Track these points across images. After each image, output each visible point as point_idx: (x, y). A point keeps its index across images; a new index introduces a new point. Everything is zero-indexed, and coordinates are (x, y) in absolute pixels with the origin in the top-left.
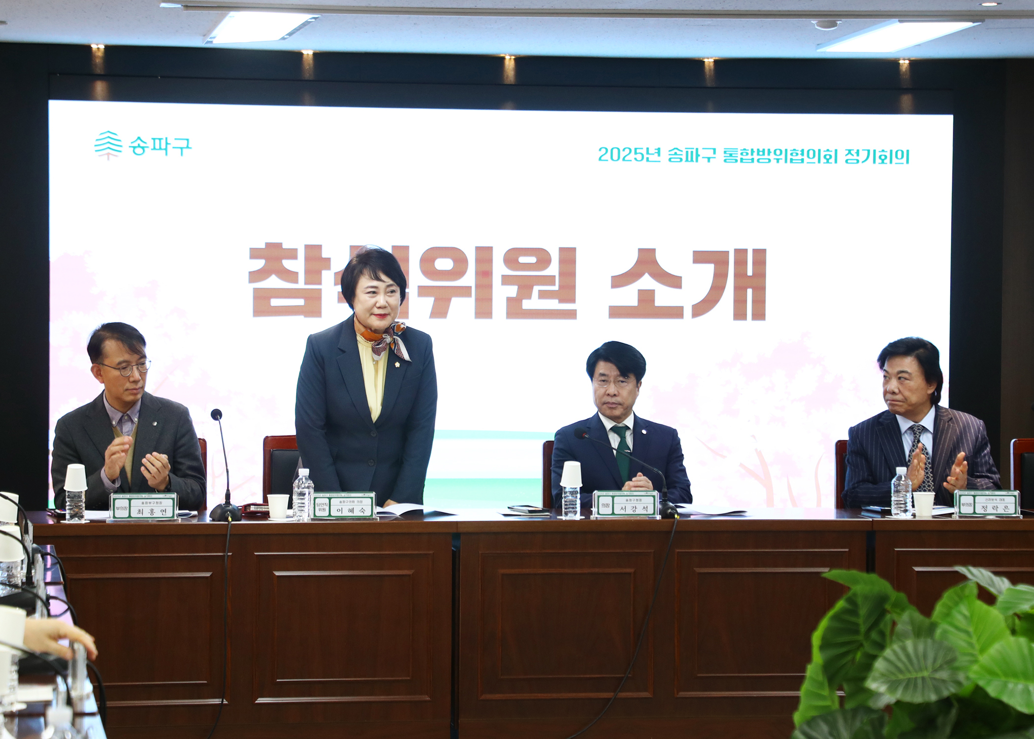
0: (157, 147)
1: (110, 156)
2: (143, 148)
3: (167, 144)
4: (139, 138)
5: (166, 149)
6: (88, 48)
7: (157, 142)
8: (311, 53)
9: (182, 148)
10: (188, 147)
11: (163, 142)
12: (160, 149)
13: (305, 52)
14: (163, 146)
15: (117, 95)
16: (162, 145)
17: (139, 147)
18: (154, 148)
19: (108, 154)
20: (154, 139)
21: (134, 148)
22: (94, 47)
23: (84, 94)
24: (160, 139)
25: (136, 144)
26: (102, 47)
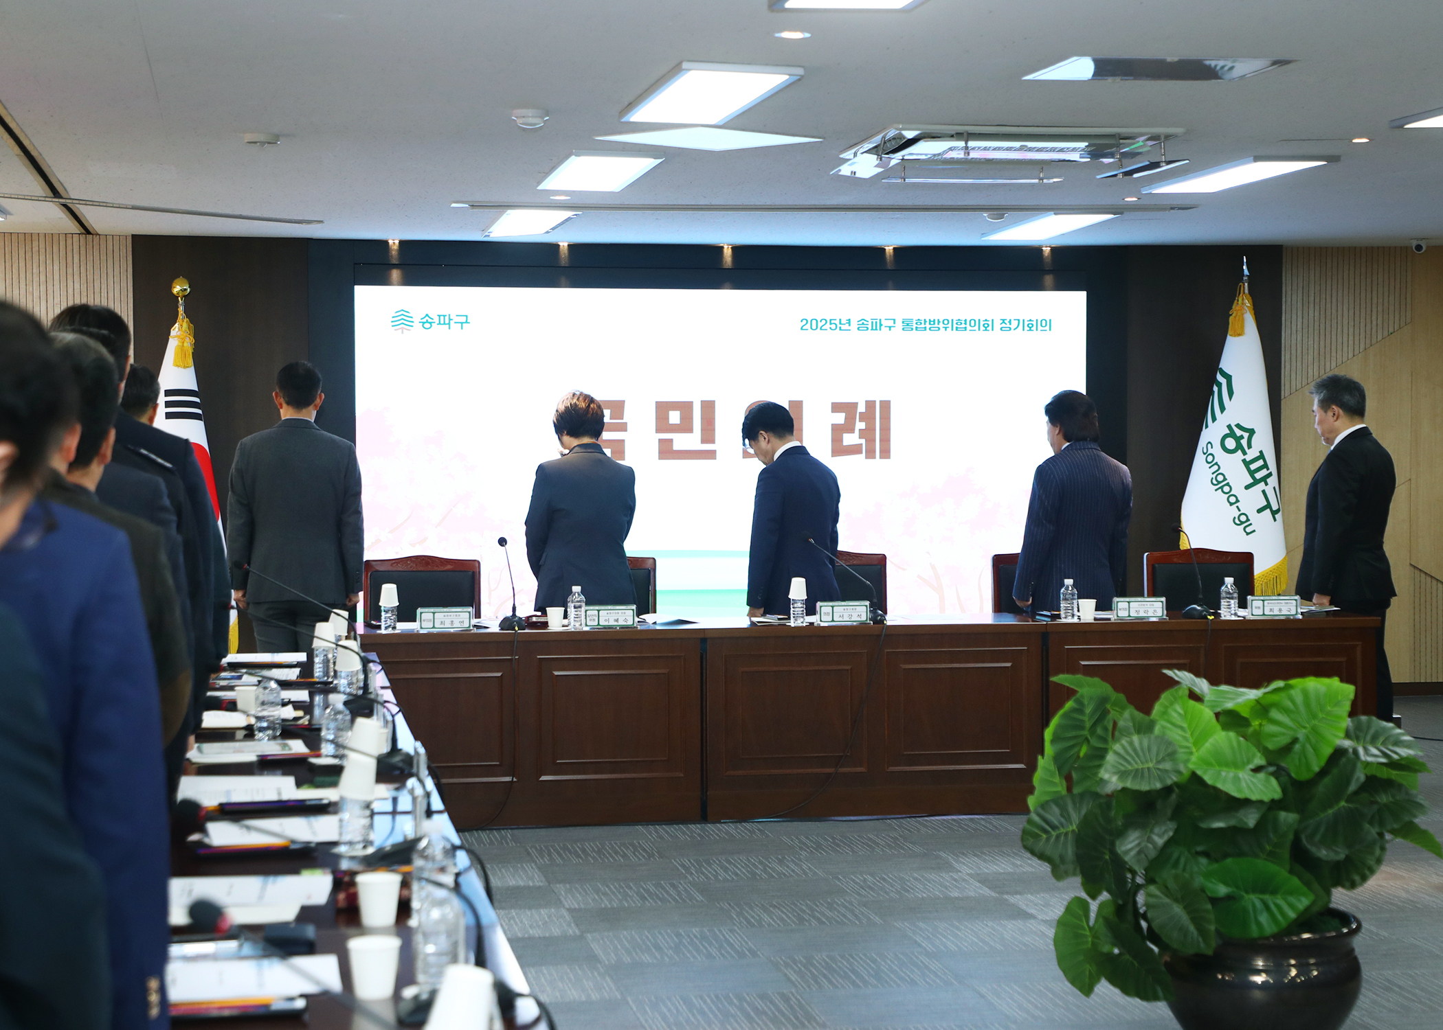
0: (442, 322)
1: (404, 330)
2: (430, 323)
3: (450, 319)
4: (427, 315)
5: (449, 324)
6: (385, 243)
7: (442, 318)
8: (566, 244)
9: (462, 323)
10: (466, 322)
11: (447, 318)
12: (444, 324)
13: (561, 244)
14: (447, 322)
15: (409, 280)
16: (445, 320)
17: (427, 322)
18: (439, 324)
19: (402, 328)
20: (439, 316)
21: (424, 323)
22: (391, 242)
23: (382, 280)
24: (444, 316)
25: (424, 320)
26: (397, 242)
